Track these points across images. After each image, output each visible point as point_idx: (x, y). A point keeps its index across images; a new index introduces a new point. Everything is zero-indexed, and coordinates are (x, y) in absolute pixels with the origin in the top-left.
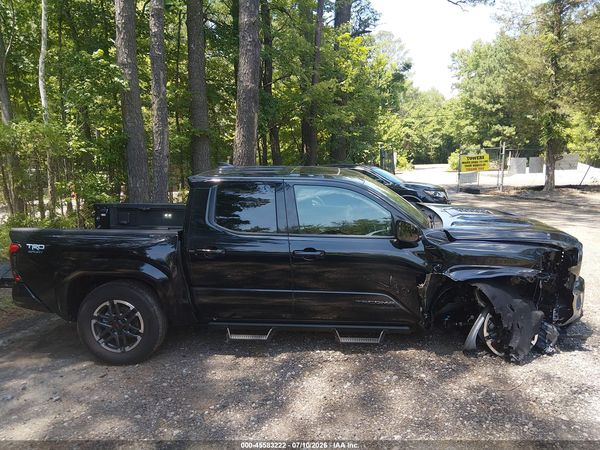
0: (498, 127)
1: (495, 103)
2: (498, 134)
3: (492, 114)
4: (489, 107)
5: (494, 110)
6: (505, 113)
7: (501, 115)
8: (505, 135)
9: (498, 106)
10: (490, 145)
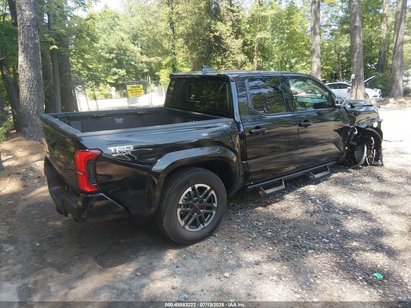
0: (115, 69)
1: (110, 53)
2: (115, 74)
3: (109, 60)
4: (107, 55)
5: (111, 58)
6: (118, 60)
7: (116, 61)
8: (120, 75)
9: (113, 55)
10: (112, 81)
